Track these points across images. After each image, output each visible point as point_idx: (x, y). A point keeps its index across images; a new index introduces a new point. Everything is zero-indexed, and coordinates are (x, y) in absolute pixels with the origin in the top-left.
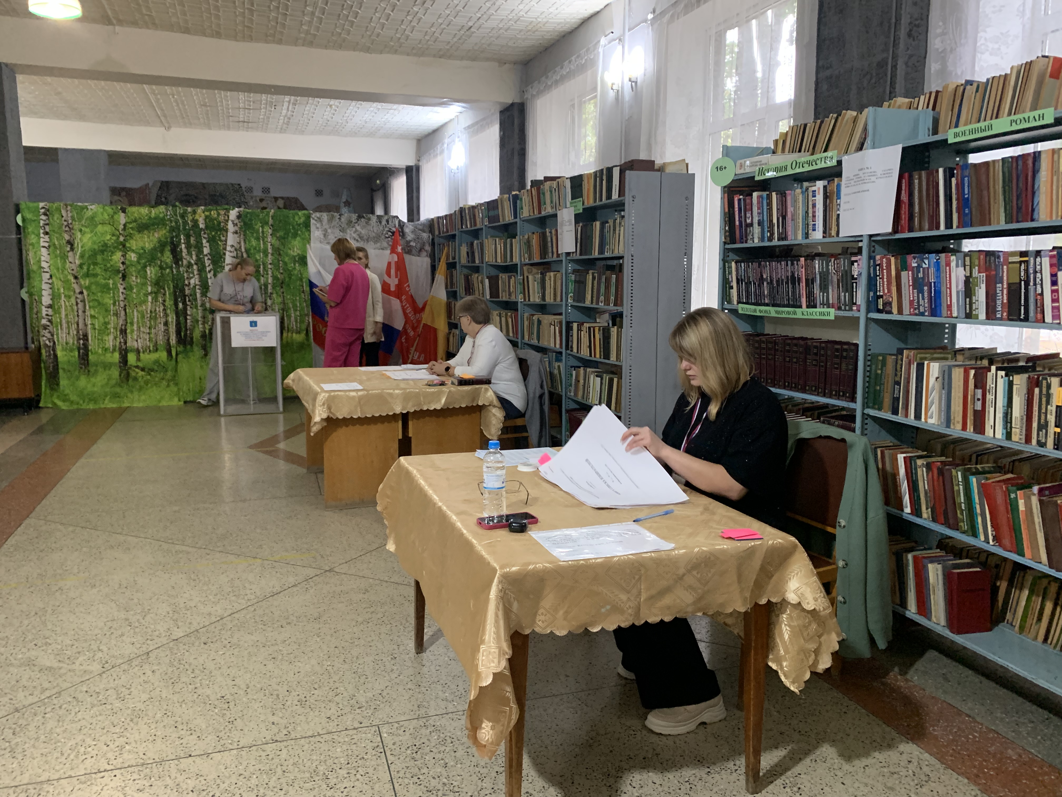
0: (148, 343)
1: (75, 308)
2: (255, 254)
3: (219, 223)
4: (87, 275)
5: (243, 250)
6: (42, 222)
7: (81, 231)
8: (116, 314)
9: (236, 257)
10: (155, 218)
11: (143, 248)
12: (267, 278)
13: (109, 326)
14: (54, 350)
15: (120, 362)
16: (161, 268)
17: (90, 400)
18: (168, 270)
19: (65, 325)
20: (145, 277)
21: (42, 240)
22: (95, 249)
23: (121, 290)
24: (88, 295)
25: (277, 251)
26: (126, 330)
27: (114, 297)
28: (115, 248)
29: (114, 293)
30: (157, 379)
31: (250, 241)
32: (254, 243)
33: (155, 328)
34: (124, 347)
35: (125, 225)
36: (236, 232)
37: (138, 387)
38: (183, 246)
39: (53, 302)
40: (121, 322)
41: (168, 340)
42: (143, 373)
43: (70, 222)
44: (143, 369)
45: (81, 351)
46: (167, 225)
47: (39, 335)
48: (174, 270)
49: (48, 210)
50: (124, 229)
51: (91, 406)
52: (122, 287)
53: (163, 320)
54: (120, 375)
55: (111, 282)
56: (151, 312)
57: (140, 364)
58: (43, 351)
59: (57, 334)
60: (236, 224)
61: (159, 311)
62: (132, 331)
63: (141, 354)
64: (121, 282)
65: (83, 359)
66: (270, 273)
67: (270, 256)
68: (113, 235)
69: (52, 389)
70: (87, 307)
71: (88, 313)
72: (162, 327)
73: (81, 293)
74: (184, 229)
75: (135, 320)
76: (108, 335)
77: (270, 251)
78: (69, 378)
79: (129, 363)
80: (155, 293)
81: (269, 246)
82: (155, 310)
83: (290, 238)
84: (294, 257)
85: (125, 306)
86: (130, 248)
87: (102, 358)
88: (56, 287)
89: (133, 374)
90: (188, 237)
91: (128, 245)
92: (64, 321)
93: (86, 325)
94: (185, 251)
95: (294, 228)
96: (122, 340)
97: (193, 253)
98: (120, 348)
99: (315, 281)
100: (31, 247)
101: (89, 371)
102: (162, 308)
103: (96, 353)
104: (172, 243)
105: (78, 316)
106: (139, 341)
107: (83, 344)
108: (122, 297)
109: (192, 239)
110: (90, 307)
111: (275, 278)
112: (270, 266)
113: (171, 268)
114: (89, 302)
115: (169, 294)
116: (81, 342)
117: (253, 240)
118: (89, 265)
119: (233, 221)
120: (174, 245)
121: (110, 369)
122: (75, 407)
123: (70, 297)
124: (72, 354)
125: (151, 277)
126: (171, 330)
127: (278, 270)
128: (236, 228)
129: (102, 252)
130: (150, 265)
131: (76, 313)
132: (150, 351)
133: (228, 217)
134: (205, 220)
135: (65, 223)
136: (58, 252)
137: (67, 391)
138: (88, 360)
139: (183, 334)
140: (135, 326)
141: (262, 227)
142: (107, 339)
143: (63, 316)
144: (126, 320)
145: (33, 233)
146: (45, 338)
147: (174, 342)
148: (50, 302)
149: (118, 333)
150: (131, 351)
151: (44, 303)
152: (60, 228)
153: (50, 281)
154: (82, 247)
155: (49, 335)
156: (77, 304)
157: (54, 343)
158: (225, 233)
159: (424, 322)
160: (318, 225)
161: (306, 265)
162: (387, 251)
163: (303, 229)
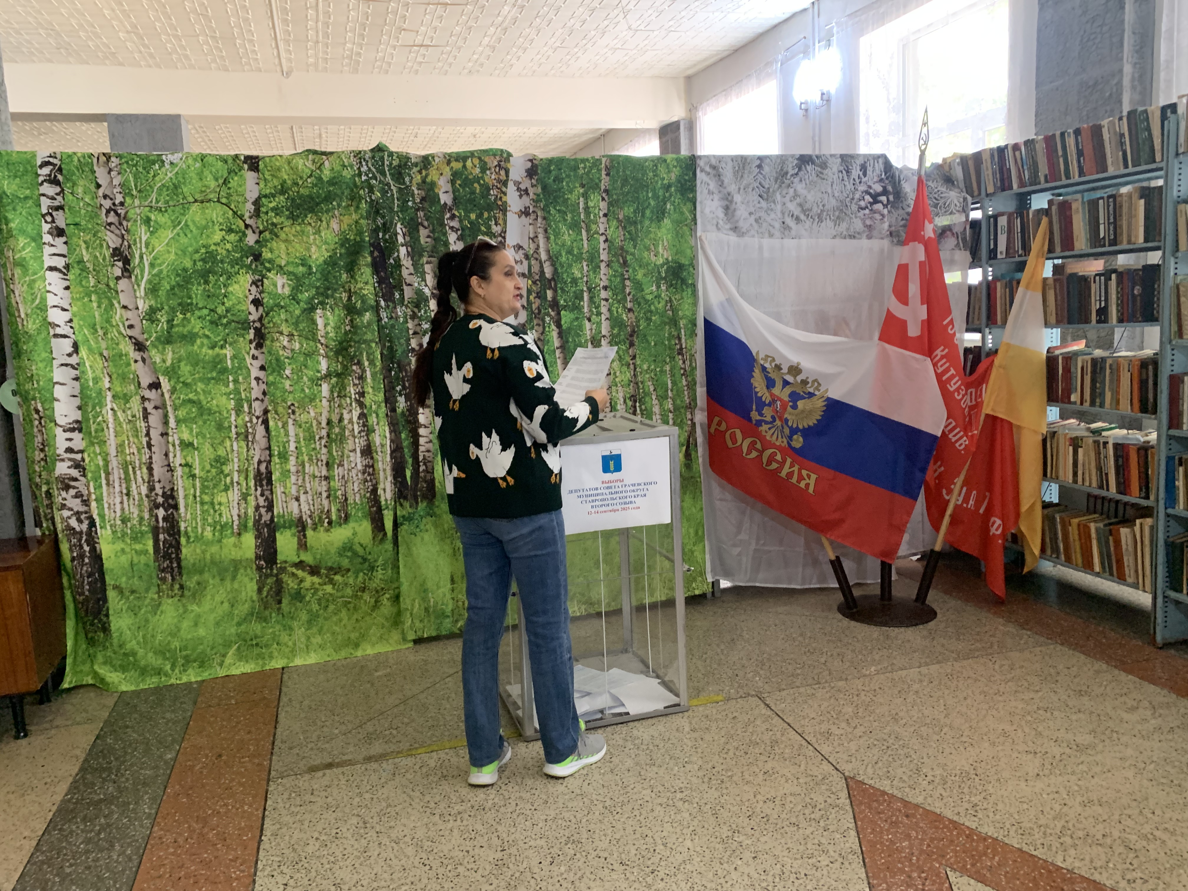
0: (325, 502)
1: (141, 425)
2: (570, 266)
3: (487, 189)
4: (168, 339)
5: (543, 256)
6: (45, 203)
7: (147, 221)
8: (245, 436)
10: (332, 182)
11: (304, 262)
12: (599, 324)
13: (226, 469)
14: (92, 541)
15: (258, 557)
16: (351, 310)
17: (188, 661)
18: (368, 316)
19: (117, 474)
20: (312, 335)
21: (47, 250)
22: (185, 270)
23: (255, 372)
24: (173, 391)
25: (620, 256)
26: (269, 473)
27: (237, 392)
28: (234, 263)
29: (236, 381)
30: (349, 591)
31: (557, 235)
32: (567, 237)
33: (341, 465)
34: (266, 517)
35: (257, 203)
36: (525, 213)
37: (304, 616)
38: (403, 251)
39: (85, 414)
40: (257, 454)
41: (374, 491)
42: (316, 579)
43: (119, 199)
44: (314, 571)
45: (161, 537)
46: (361, 198)
47: (50, 506)
48: (383, 315)
49: (60, 170)
50: (257, 213)
51: (192, 676)
52: (257, 364)
53: (360, 443)
54: (260, 590)
55: (228, 352)
56: (329, 422)
57: (308, 558)
58: (64, 547)
59: (99, 500)
60: (526, 191)
61: (351, 421)
62: (286, 474)
63: (309, 533)
64: (253, 351)
65: (167, 556)
66: (604, 310)
67: (603, 268)
68: (230, 231)
69: (91, 642)
70: (172, 423)
71: (173, 438)
72: (358, 460)
73: (155, 386)
74: (403, 207)
75: (292, 446)
76: (226, 489)
77: (604, 256)
78: (134, 611)
79: (280, 558)
80: (338, 375)
81: (602, 245)
82: (341, 420)
83: (647, 223)
84: (658, 268)
85: (266, 412)
86: (270, 261)
87: (214, 549)
88: (90, 375)
89: (291, 584)
90: (412, 228)
91: (266, 255)
92: (114, 463)
93: (171, 469)
94: (407, 263)
95: (656, 197)
96: (261, 501)
97: (428, 268)
98: (257, 522)
99: (721, 322)
100: (18, 271)
101: (182, 587)
102: (356, 414)
103: (199, 539)
104: (375, 246)
105: (149, 446)
106: (303, 498)
107: (165, 519)
108: (256, 393)
109: (423, 233)
110: (178, 421)
111: (615, 322)
112: (603, 294)
113: (377, 309)
114: (175, 409)
115: (373, 375)
116: (161, 513)
117: (564, 229)
118: (173, 310)
119: (517, 184)
120: (381, 251)
121: (234, 578)
122: (151, 682)
123: (126, 398)
124: (138, 547)
125: (326, 336)
126: (380, 465)
127: (622, 300)
128: (526, 201)
129: (204, 276)
130: (322, 303)
131: (144, 440)
132: (330, 523)
133: (507, 172)
134: (453, 182)
135: (107, 204)
136: (92, 282)
137: (132, 645)
138: (179, 560)
139: (408, 473)
140: (292, 460)
141: (585, 196)
142: (224, 500)
143: (113, 452)
144: (269, 448)
145: (23, 232)
146: (66, 513)
147: (389, 495)
148: (77, 415)
149: (252, 483)
150: (285, 526)
151: (61, 421)
152: (93, 216)
153: (74, 360)
154: (152, 265)
155: (76, 504)
156: (146, 415)
157: (92, 524)
158: (500, 215)
159: (987, 410)
160: (713, 186)
161: (694, 286)
162: (864, 242)
163: (677, 199)
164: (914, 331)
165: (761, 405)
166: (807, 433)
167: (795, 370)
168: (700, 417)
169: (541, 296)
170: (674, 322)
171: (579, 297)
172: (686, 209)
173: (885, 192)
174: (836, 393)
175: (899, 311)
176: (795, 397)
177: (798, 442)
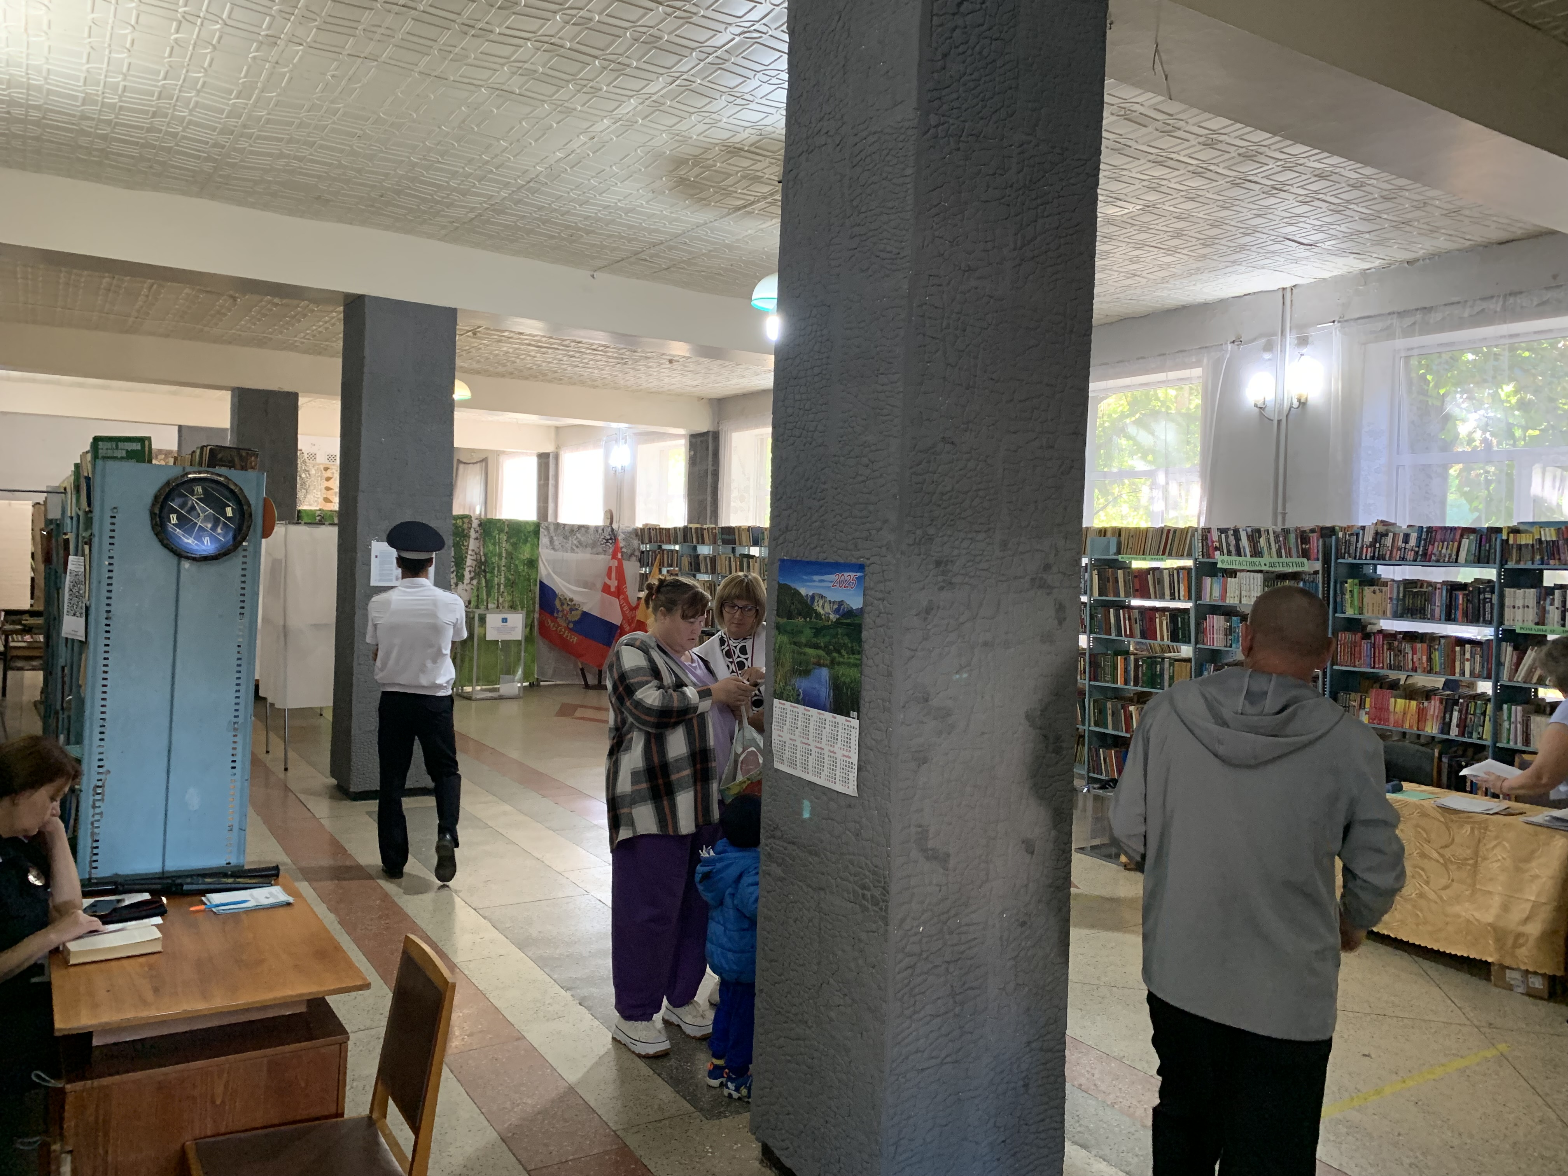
2: (491, 558)
3: (464, 530)
5: (482, 554)
9: (476, 560)
12: (500, 579)
25: (510, 555)
31: (488, 547)
32: (491, 547)
36: (477, 539)
60: (478, 531)
66: (503, 574)
67: (504, 559)
77: (504, 555)
81: (504, 551)
83: (521, 544)
84: (524, 560)
95: (525, 536)
99: (546, 582)
111: (507, 578)
112: (503, 568)
117: (490, 545)
119: (475, 529)
127: (510, 571)
128: (477, 534)
133: (471, 525)
141: (499, 534)
158: (468, 539)
159: (637, 618)
160: (546, 533)
161: (537, 568)
162: (603, 556)
163: (533, 536)
164: (613, 589)
165: (558, 611)
166: (575, 623)
167: (571, 600)
168: (536, 615)
169: (480, 568)
170: (529, 580)
171: (494, 568)
172: (536, 540)
173: (611, 539)
174: (585, 609)
175: (608, 582)
176: (571, 610)
177: (571, 626)
